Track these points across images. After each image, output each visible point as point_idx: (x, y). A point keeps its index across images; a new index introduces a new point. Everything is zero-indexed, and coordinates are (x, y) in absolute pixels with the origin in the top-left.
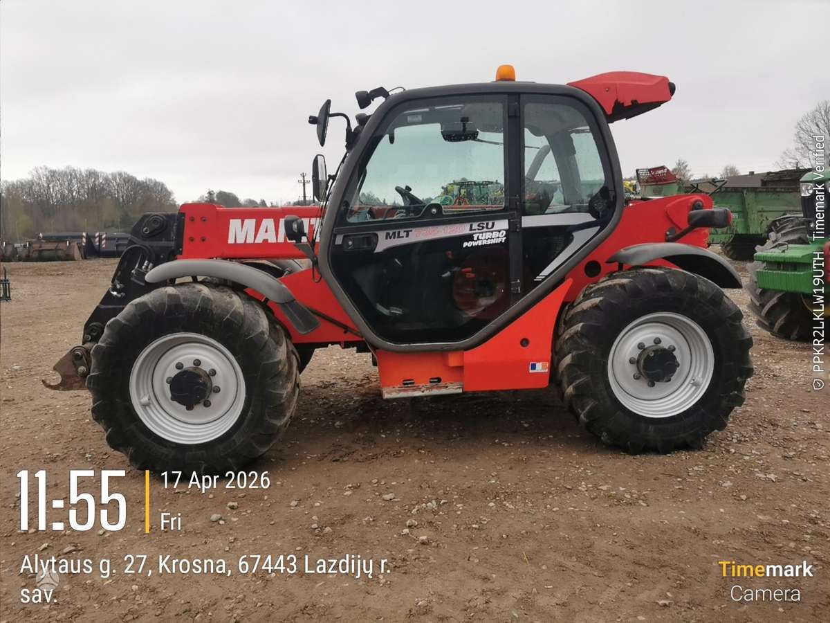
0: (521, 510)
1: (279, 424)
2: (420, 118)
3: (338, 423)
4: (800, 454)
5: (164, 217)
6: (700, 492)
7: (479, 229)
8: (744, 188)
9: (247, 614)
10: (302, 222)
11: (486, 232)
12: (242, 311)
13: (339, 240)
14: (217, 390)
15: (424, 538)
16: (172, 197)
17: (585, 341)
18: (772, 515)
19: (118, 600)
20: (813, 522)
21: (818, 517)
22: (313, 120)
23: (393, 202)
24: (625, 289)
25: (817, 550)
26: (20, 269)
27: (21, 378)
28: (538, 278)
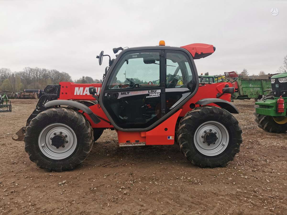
0: (160, 185)
1: (87, 153)
2: (136, 56)
3: (108, 155)
4: (258, 170)
5: (54, 86)
6: (220, 181)
7: (151, 92)
8: (262, 79)
9: (63, 213)
10: (95, 89)
11: (153, 93)
12: (77, 116)
13: (106, 95)
14: (67, 142)
15: (125, 192)
16: (71, 78)
17: (186, 130)
18: (242, 189)
19: (24, 207)
20: (255, 192)
21: (257, 190)
22: (98, 57)
23: (145, 81)
24: (199, 113)
25: (253, 201)
26: (17, 101)
27: (9, 137)
28: (171, 109)
